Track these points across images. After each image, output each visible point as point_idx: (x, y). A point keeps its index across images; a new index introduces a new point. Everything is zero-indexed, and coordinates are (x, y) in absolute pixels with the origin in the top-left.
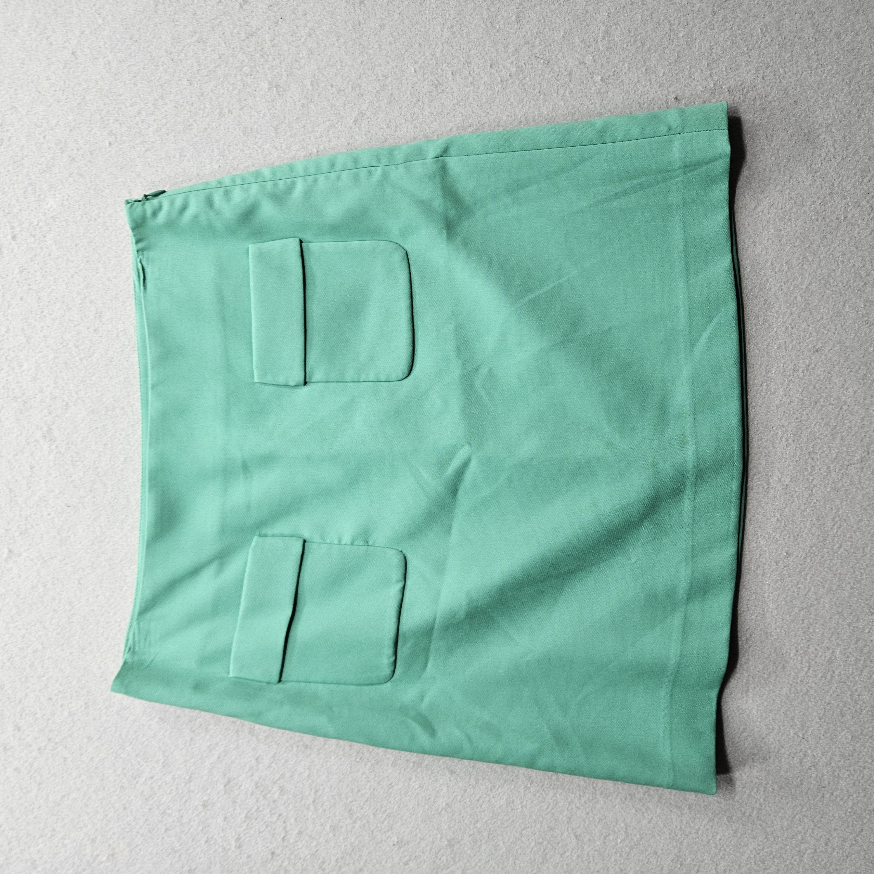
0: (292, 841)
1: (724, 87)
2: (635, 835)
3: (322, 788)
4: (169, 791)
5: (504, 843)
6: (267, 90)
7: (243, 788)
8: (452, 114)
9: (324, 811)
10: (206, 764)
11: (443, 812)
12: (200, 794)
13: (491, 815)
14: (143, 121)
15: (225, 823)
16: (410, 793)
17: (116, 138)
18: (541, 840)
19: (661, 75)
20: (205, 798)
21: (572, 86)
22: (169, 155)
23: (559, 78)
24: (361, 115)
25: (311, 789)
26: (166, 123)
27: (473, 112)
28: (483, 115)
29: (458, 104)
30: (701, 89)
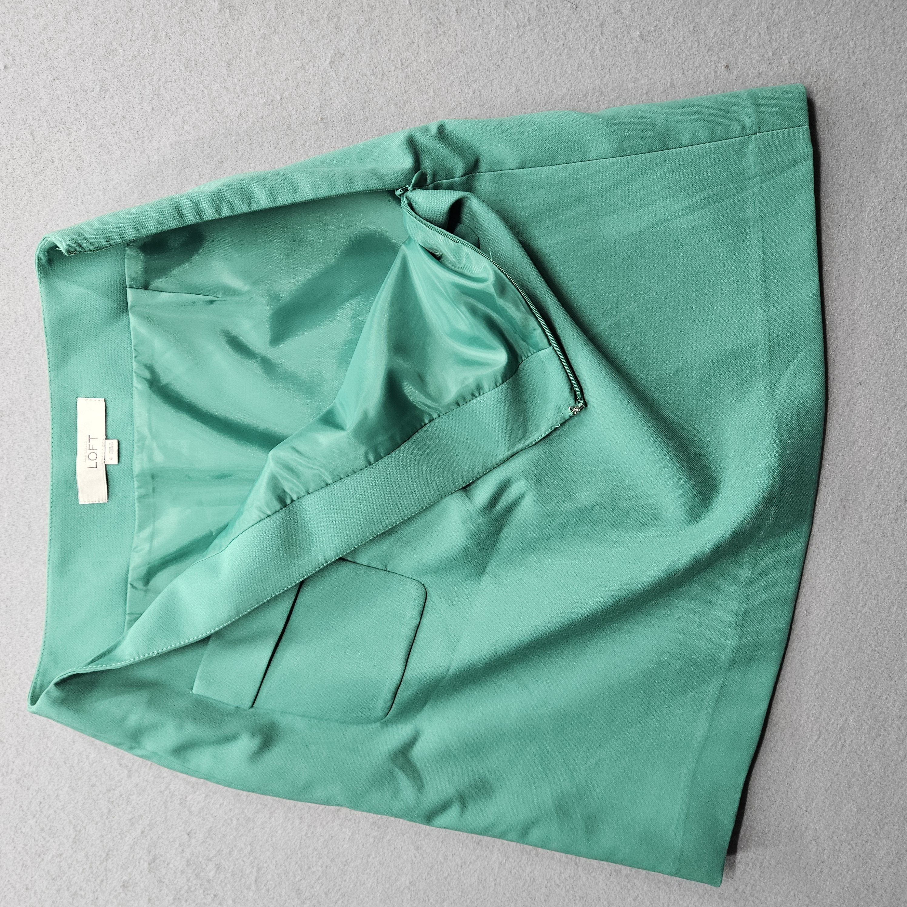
1: (784, 57)
3: (265, 865)
4: (81, 870)
6: (217, 12)
7: (171, 865)
8: (453, 64)
9: (268, 890)
10: (127, 839)
11: (406, 891)
13: (460, 894)
14: (50, 39)
16: (368, 871)
17: (14, 60)
19: (712, 35)
20: (125, 878)
21: (604, 40)
22: (86, 88)
23: (589, 29)
24: (338, 55)
25: (253, 867)
26: (81, 45)
27: (481, 64)
28: (493, 68)
29: (462, 51)
30: (757, 58)
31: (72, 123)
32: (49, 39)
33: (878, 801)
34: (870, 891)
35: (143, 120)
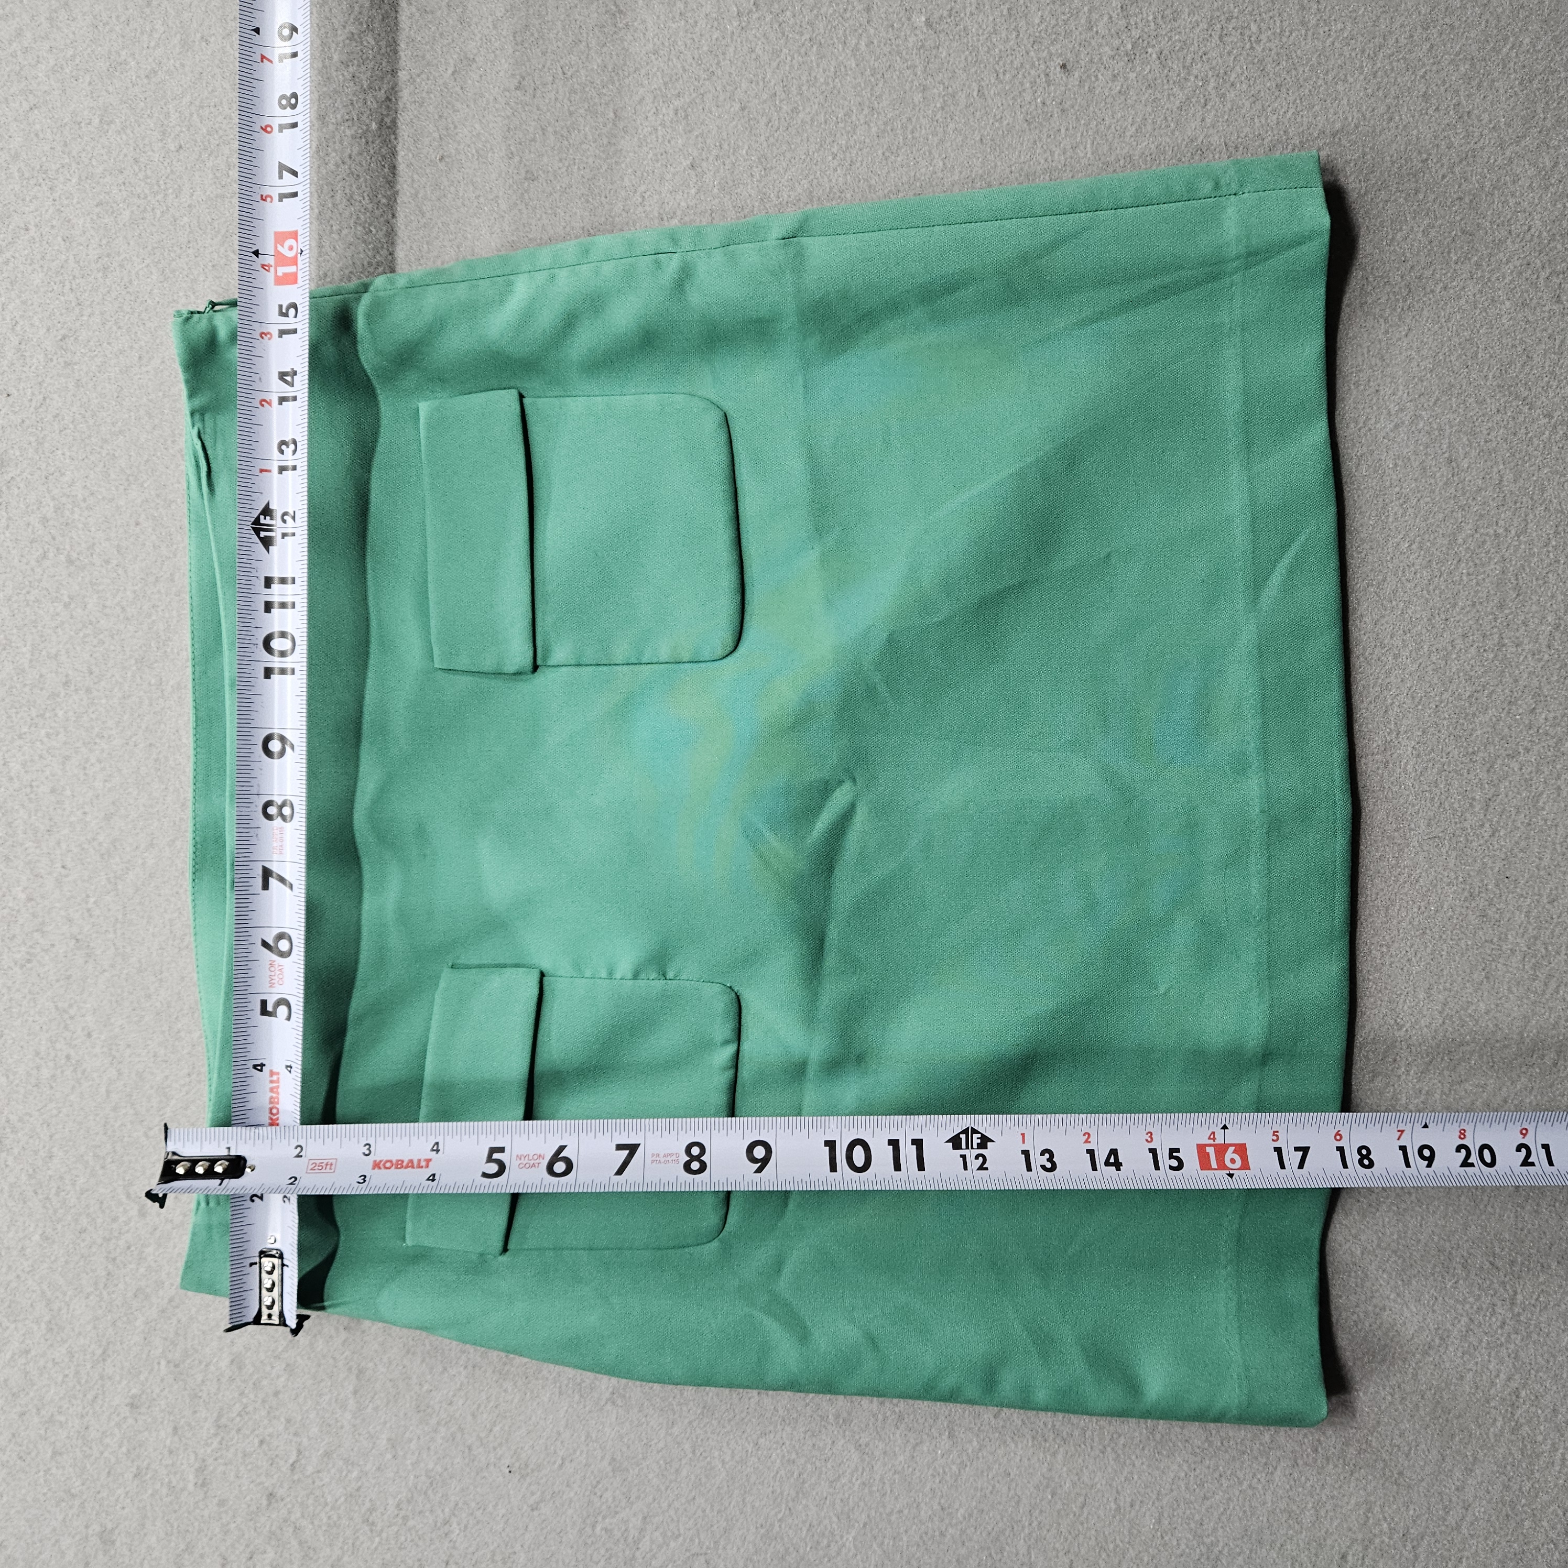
0: (310, 1469)
1: (1150, 50)
2: (970, 1442)
3: (371, 1365)
4: (60, 1378)
5: (723, 1462)
7: (212, 1368)
9: (376, 1409)
10: (137, 1323)
11: (609, 1407)
12: (125, 1382)
14: (26, 50)
15: (176, 1439)
18: (794, 1456)
19: (1037, 21)
20: (134, 1391)
21: (872, 31)
22: (79, 119)
23: (848, 15)
24: (465, 62)
25: (350, 1369)
26: (73, 57)
27: (684, 70)
28: (704, 76)
29: (655, 52)
30: (1110, 53)
31: (57, 171)
32: (24, 50)
33: (1395, 1237)
34: (1396, 1396)
35: (166, 164)
